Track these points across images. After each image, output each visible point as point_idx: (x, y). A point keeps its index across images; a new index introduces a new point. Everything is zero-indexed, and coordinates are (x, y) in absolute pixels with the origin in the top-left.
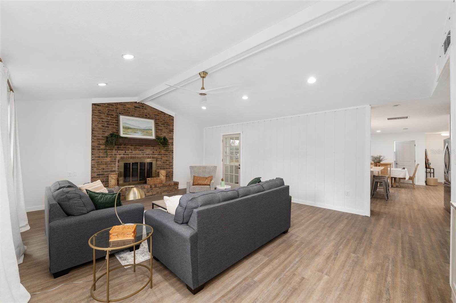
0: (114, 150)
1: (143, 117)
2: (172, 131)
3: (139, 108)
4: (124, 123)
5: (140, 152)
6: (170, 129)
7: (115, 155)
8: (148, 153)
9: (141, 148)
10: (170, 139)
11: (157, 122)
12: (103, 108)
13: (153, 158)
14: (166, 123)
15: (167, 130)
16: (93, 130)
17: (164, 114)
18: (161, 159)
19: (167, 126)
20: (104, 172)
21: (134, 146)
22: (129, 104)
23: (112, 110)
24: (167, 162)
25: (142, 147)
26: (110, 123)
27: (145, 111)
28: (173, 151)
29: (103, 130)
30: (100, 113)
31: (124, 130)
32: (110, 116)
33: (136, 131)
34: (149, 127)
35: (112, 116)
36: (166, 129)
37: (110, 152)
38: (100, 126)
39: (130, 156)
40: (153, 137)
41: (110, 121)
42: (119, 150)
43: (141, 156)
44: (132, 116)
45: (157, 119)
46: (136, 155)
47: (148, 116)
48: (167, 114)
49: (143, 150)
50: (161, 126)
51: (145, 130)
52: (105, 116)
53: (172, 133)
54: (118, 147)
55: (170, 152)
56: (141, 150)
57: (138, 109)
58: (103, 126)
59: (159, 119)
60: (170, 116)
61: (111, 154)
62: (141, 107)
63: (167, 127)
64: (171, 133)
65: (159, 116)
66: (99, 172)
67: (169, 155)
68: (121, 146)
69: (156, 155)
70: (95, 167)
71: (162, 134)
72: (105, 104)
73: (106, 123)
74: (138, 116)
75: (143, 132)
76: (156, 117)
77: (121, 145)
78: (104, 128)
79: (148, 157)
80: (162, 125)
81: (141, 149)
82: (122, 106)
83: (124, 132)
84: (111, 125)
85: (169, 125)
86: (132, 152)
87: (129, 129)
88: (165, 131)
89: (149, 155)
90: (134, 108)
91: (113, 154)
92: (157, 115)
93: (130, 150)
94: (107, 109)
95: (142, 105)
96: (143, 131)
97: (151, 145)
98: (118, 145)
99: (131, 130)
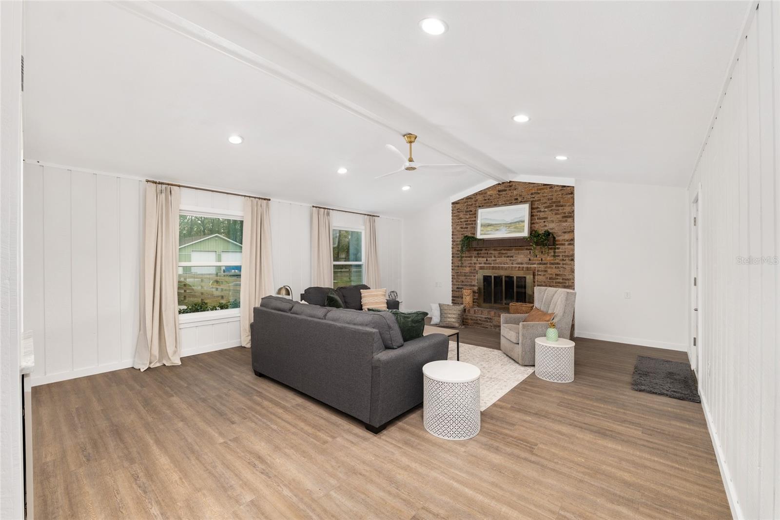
0: (473, 257)
1: (511, 204)
2: (570, 216)
3: (505, 190)
4: (483, 219)
5: (508, 260)
6: (565, 213)
7: (475, 264)
8: (520, 261)
9: (510, 253)
10: (565, 233)
11: (535, 206)
12: (462, 205)
13: (528, 269)
14: (554, 202)
15: (558, 216)
16: (452, 235)
17: (551, 186)
18: (546, 271)
19: (558, 208)
20: (463, 285)
21: (499, 251)
22: (490, 190)
23: (471, 205)
24: (558, 279)
25: (511, 251)
26: (469, 222)
27: (515, 192)
28: (573, 255)
29: (462, 233)
30: (459, 212)
31: (482, 228)
32: (468, 213)
33: (498, 228)
34: (520, 217)
35: (471, 213)
36: (556, 214)
37: (469, 260)
38: (458, 228)
39: (492, 265)
40: (525, 233)
41: (469, 220)
42: (479, 257)
43: (508, 266)
44: (496, 205)
45: (535, 201)
46: (501, 264)
47: (520, 199)
48: (558, 186)
49: (512, 257)
50: (543, 211)
51: (513, 223)
52: (464, 214)
53: (569, 220)
54: (478, 254)
55: (565, 259)
56: (508, 257)
57: (504, 193)
58: (462, 228)
59: (540, 200)
60: (565, 186)
61: (471, 263)
62: (508, 189)
63: (558, 210)
64: (566, 221)
65: (539, 193)
66: (459, 285)
67: (563, 264)
68: (482, 252)
69: (534, 264)
70: (455, 279)
71: (545, 226)
72: (462, 199)
73: (465, 223)
74: (504, 203)
75: (509, 227)
76: (534, 198)
77: (481, 250)
78: (462, 230)
79: (519, 267)
80: (546, 210)
81: (509, 255)
82: (482, 196)
83: (482, 232)
84: (469, 224)
85: (562, 206)
86: (495, 260)
87: (489, 227)
88: (555, 218)
89: (522, 264)
90: (498, 193)
91: (473, 262)
92: (535, 193)
93: (493, 257)
94: (466, 204)
95: (509, 184)
96: (509, 225)
97: (526, 247)
98: (478, 250)
99: (492, 227)
